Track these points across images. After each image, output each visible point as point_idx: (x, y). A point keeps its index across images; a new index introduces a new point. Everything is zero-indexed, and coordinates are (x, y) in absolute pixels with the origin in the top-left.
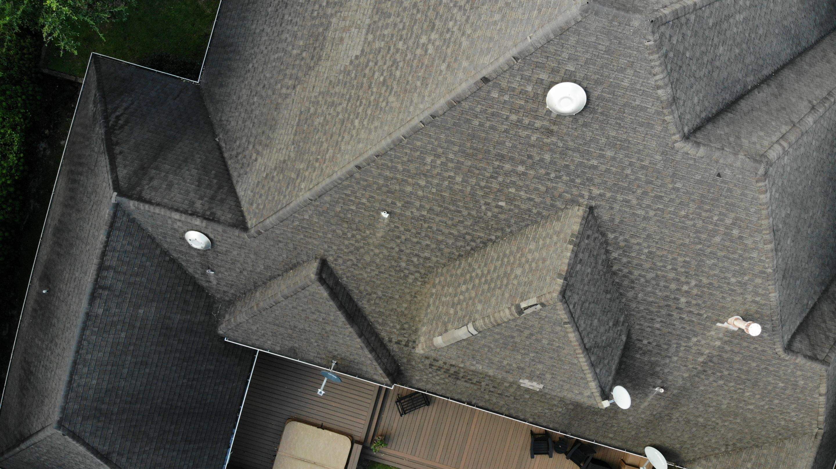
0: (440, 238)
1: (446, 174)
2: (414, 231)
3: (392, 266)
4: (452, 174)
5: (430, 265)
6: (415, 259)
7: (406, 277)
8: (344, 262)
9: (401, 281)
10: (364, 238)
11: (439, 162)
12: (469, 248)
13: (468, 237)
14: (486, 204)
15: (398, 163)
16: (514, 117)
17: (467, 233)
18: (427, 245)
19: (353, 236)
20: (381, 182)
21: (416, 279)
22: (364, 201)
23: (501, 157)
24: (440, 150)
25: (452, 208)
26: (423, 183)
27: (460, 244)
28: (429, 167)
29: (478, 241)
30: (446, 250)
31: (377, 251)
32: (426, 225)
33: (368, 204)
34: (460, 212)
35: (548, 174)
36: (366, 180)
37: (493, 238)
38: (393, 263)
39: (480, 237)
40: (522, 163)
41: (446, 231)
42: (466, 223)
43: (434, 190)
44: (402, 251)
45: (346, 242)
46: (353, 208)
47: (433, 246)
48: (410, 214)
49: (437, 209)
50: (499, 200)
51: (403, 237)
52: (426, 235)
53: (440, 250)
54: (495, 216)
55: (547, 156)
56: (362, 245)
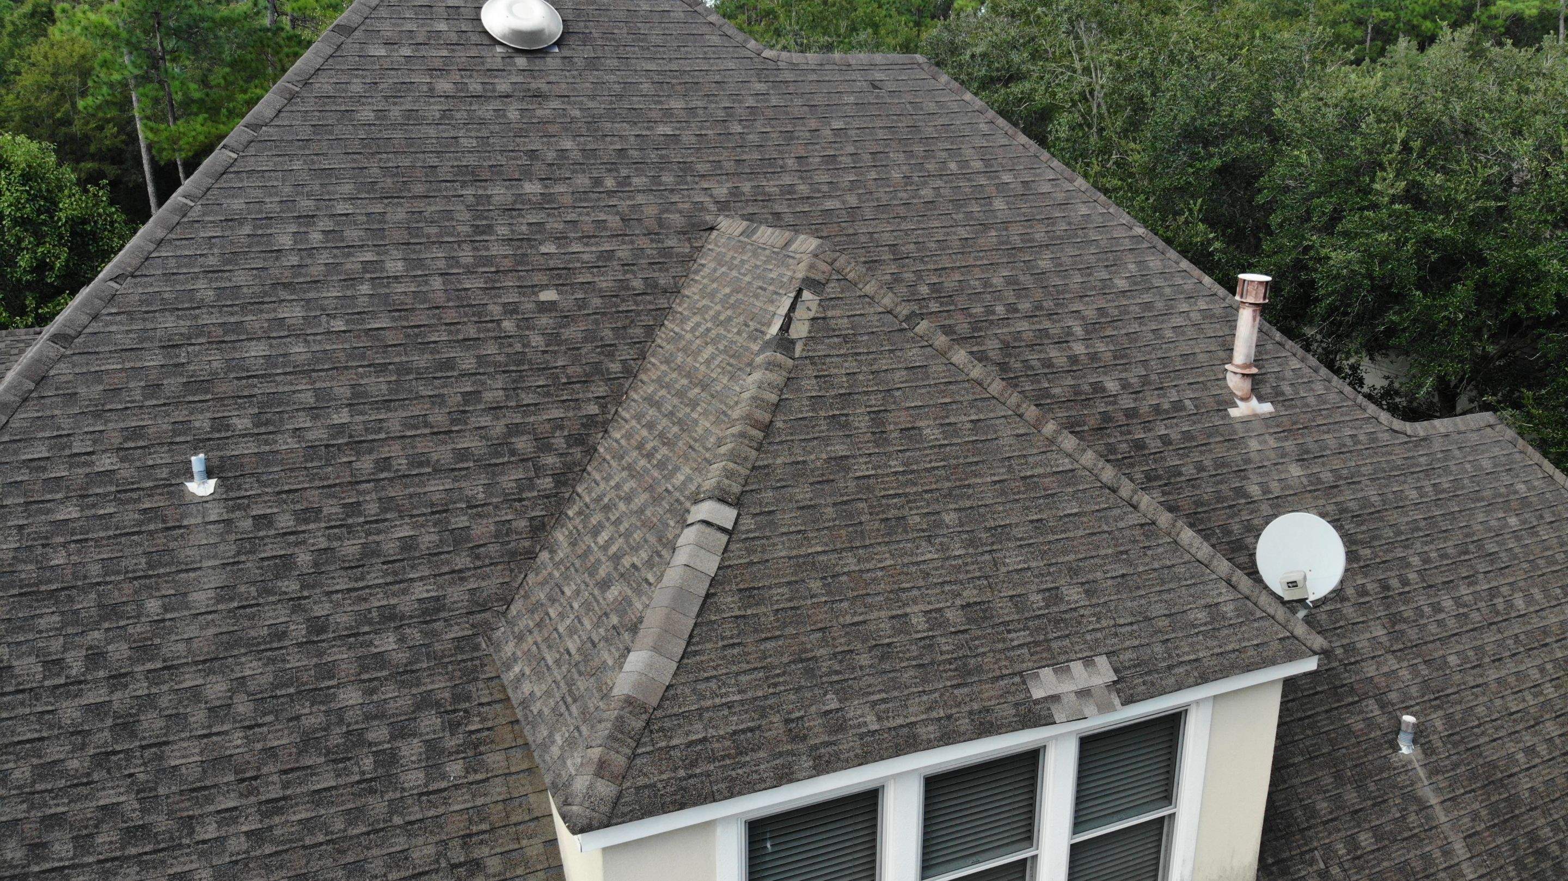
0: (436, 488)
1: (352, 265)
2: (331, 508)
3: (308, 742)
4: (369, 256)
5: (456, 632)
6: (387, 643)
7: (388, 759)
8: (83, 842)
9: (377, 806)
10: (143, 650)
11: (316, 237)
12: (546, 483)
13: (523, 444)
14: (511, 310)
15: (195, 277)
16: (444, 85)
17: (514, 430)
18: (408, 544)
19: (95, 657)
20: (154, 360)
21: (433, 749)
22: (106, 462)
23: (473, 176)
24: (306, 205)
25: (421, 360)
26: (293, 313)
27: (509, 480)
28: (294, 260)
29: (559, 442)
30: (482, 529)
31: (216, 688)
32: (366, 464)
33: (126, 472)
34: (449, 364)
35: (597, 182)
36: (98, 376)
37: (593, 409)
38: (313, 718)
39: (557, 424)
40: (527, 174)
41: (442, 453)
42: (488, 396)
43: (339, 325)
44: (318, 626)
45: (69, 711)
46: (70, 512)
47: (428, 538)
48: (292, 443)
49: (378, 386)
50: (536, 288)
51: (304, 559)
52: (387, 504)
53: (460, 538)
54: (553, 338)
55: (568, 144)
56: (141, 688)
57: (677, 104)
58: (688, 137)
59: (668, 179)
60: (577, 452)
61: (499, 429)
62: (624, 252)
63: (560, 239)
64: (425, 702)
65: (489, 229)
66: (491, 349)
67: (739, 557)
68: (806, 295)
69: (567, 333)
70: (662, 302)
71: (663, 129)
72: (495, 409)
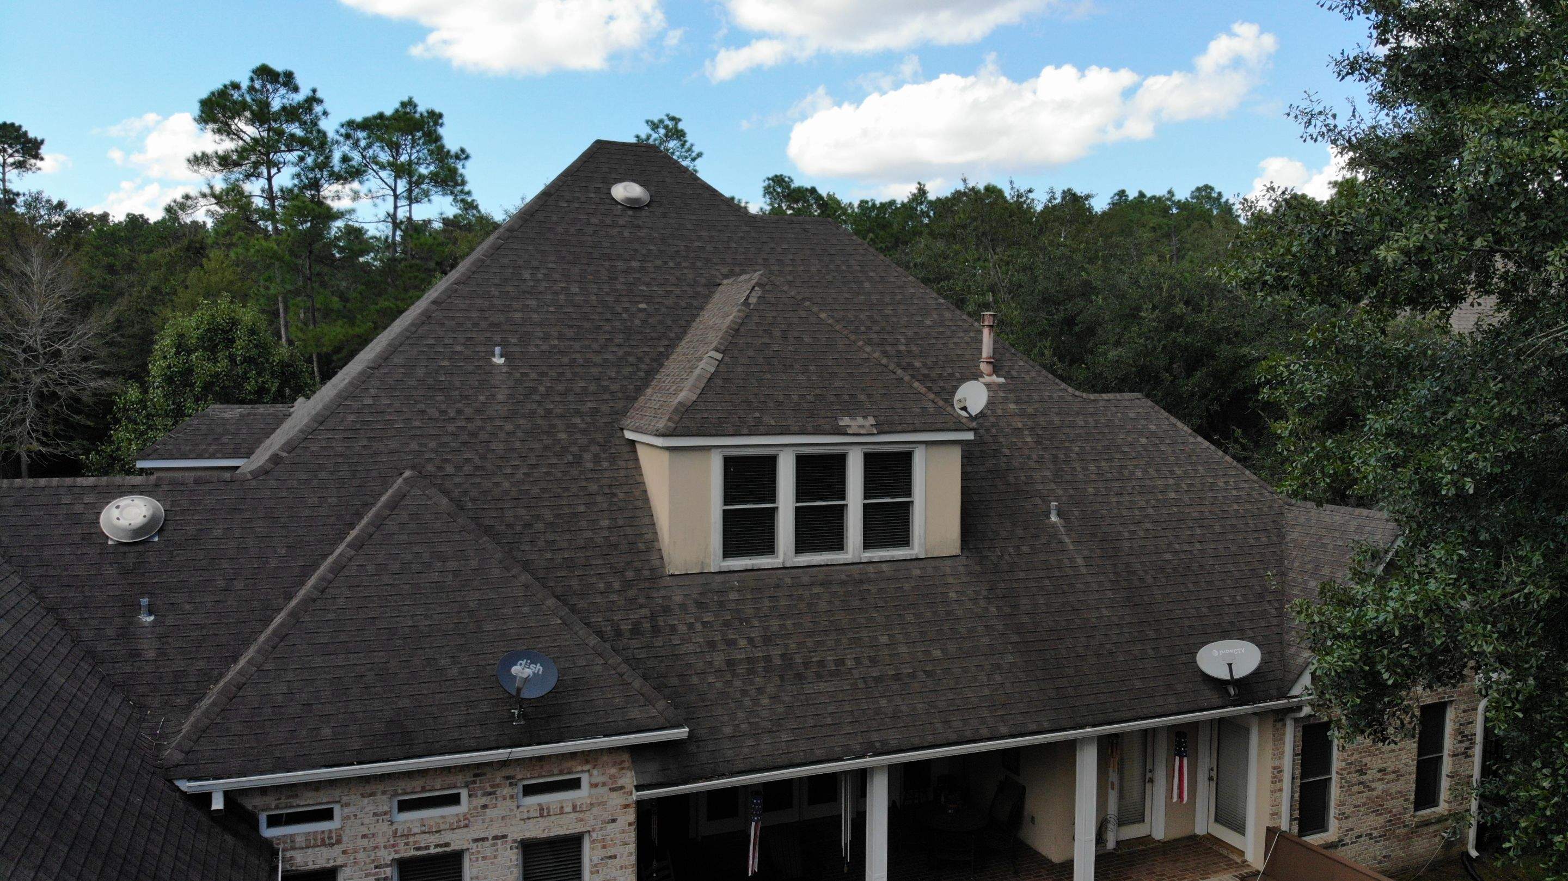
0: (595, 371)
1: (557, 287)
2: (553, 374)
3: (546, 448)
4: (563, 285)
5: (604, 420)
6: (577, 420)
7: (578, 457)
9: (575, 472)
10: (478, 411)
11: (540, 276)
12: (642, 374)
13: (631, 359)
14: (626, 310)
16: (594, 220)
17: (628, 354)
18: (585, 389)
19: (459, 412)
20: (475, 315)
21: (596, 456)
22: (459, 348)
23: (609, 258)
24: (535, 263)
25: (587, 325)
26: (533, 303)
27: (626, 370)
28: (531, 283)
29: (647, 360)
30: (615, 387)
31: (509, 427)
32: (565, 360)
33: (468, 352)
34: (600, 327)
35: (666, 263)
36: (453, 318)
37: (662, 349)
38: (548, 441)
39: (646, 353)
40: (633, 258)
41: (598, 359)
42: (617, 341)
43: (552, 309)
44: (549, 412)
45: (451, 428)
46: (446, 363)
47: (592, 388)
48: (534, 349)
49: (570, 333)
50: (637, 302)
51: (542, 389)
52: (574, 374)
53: (606, 389)
54: (644, 322)
55: (652, 248)
56: (479, 423)
57: (704, 234)
58: (709, 247)
59: (699, 264)
60: (655, 365)
61: (620, 353)
62: (678, 291)
63: (648, 284)
64: (593, 441)
65: (616, 279)
66: (617, 324)
67: (722, 368)
68: (756, 288)
69: (650, 321)
70: (695, 312)
71: (697, 244)
72: (619, 345)
